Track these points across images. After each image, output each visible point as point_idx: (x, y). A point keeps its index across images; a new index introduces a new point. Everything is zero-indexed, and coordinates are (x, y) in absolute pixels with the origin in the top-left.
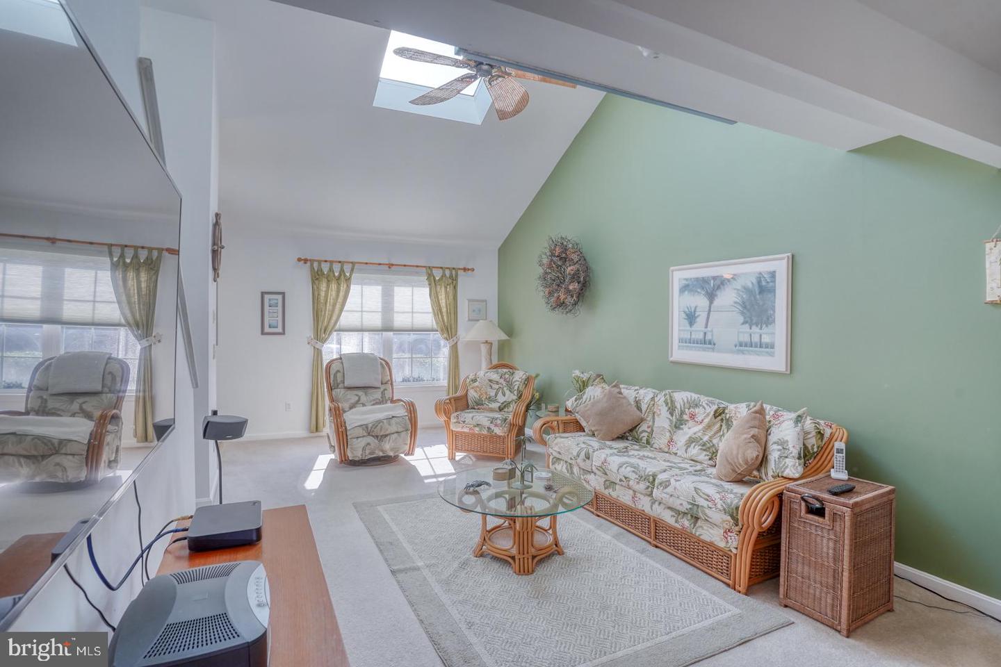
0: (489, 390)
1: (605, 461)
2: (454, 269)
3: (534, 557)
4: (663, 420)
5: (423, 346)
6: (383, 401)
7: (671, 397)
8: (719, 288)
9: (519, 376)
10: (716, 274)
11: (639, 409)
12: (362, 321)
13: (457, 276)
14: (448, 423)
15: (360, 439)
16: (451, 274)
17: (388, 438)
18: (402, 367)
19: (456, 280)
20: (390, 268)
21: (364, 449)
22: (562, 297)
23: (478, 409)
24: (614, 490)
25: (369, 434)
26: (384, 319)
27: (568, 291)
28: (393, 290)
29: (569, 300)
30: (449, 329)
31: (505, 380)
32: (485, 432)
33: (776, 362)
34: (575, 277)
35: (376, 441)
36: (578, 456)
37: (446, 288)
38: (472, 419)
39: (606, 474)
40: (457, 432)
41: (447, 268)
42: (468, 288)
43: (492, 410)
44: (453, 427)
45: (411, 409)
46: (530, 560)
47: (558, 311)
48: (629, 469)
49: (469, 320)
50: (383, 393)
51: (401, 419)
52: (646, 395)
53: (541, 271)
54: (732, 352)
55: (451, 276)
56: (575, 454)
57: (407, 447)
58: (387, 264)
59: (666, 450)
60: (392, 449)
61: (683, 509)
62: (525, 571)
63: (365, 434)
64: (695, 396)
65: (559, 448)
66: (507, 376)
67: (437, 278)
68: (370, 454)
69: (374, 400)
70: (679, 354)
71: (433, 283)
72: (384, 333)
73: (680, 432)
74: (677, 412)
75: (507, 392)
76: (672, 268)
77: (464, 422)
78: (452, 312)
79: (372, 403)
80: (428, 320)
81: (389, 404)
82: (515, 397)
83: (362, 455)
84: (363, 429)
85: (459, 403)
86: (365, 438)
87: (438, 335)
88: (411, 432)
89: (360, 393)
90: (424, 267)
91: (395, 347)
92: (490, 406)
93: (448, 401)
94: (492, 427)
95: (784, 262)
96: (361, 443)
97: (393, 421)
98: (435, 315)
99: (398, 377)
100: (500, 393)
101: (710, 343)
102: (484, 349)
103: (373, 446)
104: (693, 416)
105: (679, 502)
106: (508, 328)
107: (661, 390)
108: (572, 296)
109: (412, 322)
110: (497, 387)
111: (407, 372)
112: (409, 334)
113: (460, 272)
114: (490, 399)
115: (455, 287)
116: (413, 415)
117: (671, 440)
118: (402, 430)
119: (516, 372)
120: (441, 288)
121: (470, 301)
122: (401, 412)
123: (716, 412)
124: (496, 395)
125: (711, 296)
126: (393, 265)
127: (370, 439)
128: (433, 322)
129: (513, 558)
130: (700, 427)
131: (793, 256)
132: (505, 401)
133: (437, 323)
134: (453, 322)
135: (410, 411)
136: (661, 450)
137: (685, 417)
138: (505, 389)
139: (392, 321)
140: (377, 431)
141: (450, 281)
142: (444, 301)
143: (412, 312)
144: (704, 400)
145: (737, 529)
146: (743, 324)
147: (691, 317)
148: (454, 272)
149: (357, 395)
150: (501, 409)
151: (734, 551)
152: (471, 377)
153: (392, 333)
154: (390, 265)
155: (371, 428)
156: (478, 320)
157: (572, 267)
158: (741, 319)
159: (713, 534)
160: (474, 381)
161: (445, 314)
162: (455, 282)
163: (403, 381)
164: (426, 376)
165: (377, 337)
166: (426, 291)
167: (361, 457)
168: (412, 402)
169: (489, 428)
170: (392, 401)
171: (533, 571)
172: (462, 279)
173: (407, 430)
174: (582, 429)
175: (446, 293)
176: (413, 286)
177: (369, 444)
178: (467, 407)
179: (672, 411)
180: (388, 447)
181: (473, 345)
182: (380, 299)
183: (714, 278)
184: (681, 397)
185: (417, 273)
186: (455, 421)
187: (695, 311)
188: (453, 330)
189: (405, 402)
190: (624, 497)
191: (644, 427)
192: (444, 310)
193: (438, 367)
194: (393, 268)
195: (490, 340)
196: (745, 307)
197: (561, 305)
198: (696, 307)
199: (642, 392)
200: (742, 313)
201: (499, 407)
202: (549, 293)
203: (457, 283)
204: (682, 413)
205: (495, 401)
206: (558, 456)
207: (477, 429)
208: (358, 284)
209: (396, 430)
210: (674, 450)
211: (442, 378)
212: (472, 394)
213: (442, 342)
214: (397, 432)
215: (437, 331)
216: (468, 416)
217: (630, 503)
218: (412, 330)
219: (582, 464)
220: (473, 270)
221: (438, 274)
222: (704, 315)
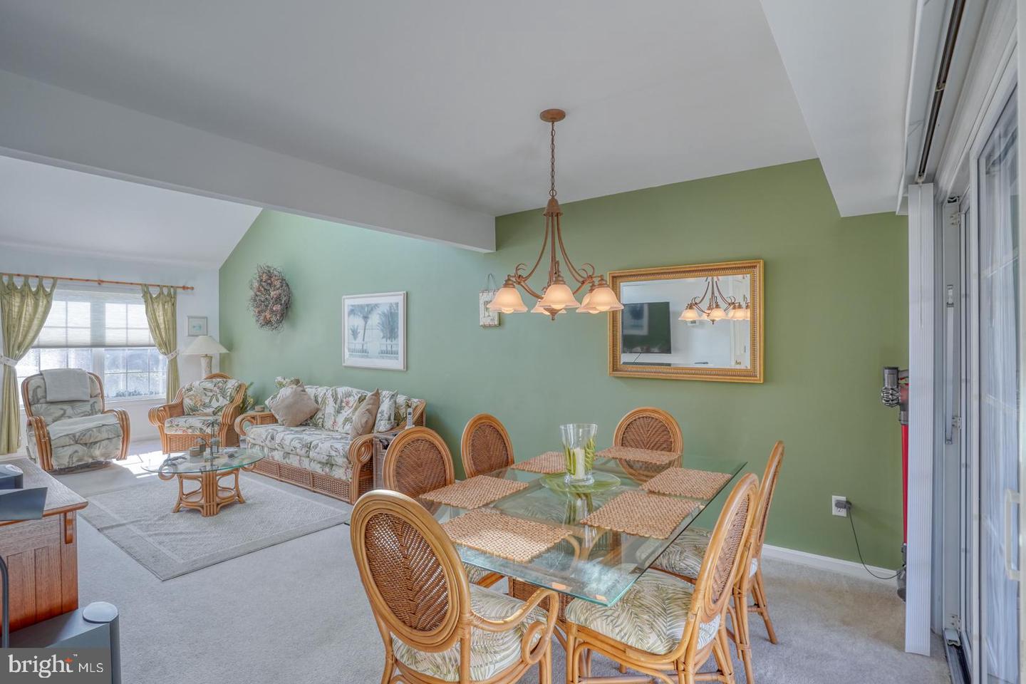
0: (204, 397)
1: (283, 439)
2: (172, 287)
3: (218, 505)
4: (330, 408)
5: (140, 362)
6: (92, 413)
7: (336, 391)
8: (370, 312)
9: (232, 384)
10: (369, 303)
11: (317, 402)
12: (67, 337)
13: (175, 293)
14: (161, 429)
15: (66, 448)
16: (169, 291)
17: (98, 445)
18: (116, 382)
19: (175, 298)
20: (99, 284)
21: (71, 457)
22: (268, 316)
23: (194, 415)
24: (289, 458)
25: (77, 443)
26: (93, 335)
27: (272, 312)
28: (104, 307)
29: (274, 319)
30: (167, 343)
31: (219, 388)
32: (198, 433)
33: (398, 364)
34: (278, 299)
35: (86, 449)
36: (266, 439)
37: (164, 305)
38: (185, 422)
39: (283, 448)
40: (172, 435)
41: (164, 286)
42: (187, 307)
43: (207, 415)
44: (167, 432)
45: (124, 418)
46: (215, 507)
47: (266, 328)
48: (297, 441)
49: (189, 335)
50: (92, 406)
51: (111, 427)
52: (321, 391)
53: (252, 293)
54: (377, 358)
55: (169, 294)
56: (264, 437)
57: (119, 452)
58: (96, 281)
59: (332, 429)
60: (103, 455)
61: (324, 461)
62: (210, 514)
63: (72, 443)
64: (350, 389)
65: (254, 435)
66: (220, 384)
67: (154, 296)
68: (78, 461)
69: (82, 413)
70: (349, 360)
71: (149, 300)
72: (94, 349)
73: (341, 415)
74: (339, 401)
75: (221, 399)
76: (344, 297)
77: (178, 425)
78: (171, 327)
79: (82, 414)
80: (145, 335)
81: (100, 415)
82: (228, 402)
83: (69, 462)
84: (70, 438)
85: (175, 410)
86: (72, 446)
87: (155, 350)
88: (123, 437)
89: (65, 407)
90: (141, 284)
91: (107, 363)
92: (205, 411)
93: (162, 408)
94: (205, 428)
95: (402, 297)
96: (69, 451)
97: (104, 429)
98: (152, 331)
99: (110, 391)
100: (214, 399)
101: (366, 352)
102: (204, 362)
103: (80, 453)
104: (347, 403)
105: (322, 456)
106: (228, 342)
107: (331, 387)
108: (276, 315)
109: (127, 337)
110: (211, 394)
111: (121, 387)
112: (124, 350)
113: (179, 291)
114: (205, 405)
115: (173, 304)
116: (125, 423)
117: (335, 422)
118: (114, 436)
119: (230, 381)
120: (158, 306)
121: (189, 317)
122: (112, 420)
123: (359, 398)
124: (210, 402)
125: (366, 318)
126: (103, 281)
127: (78, 447)
128: (150, 338)
129: (202, 507)
130: (351, 410)
131: (407, 293)
132: (219, 407)
133: (155, 339)
134: (171, 337)
135: (122, 418)
136: (329, 430)
137: (344, 404)
138: (219, 396)
139: (103, 336)
140: (86, 439)
141: (168, 299)
142: (162, 318)
143: (127, 328)
144: (355, 390)
145: (350, 466)
146: (383, 338)
147: (355, 333)
148: (172, 290)
149: (62, 409)
150: (214, 413)
151: (350, 480)
152: (187, 386)
153: (103, 349)
154: (100, 282)
155: (79, 436)
156: (197, 336)
157: (275, 292)
158: (382, 335)
159: (340, 474)
160: (190, 390)
161: (163, 331)
162: (173, 300)
163: (117, 396)
164: (143, 390)
165: (85, 353)
166: (143, 308)
167: (67, 464)
168: (124, 412)
169: (201, 429)
170: (103, 412)
171: (217, 514)
172: (181, 297)
173: (118, 436)
174: (276, 421)
175: (164, 309)
176: (127, 303)
177: (76, 452)
178: (183, 413)
179: (335, 401)
180: (97, 453)
181: (193, 359)
182: (88, 315)
183: (368, 305)
184: (341, 391)
185: (132, 291)
186: (169, 425)
187: (357, 329)
188: (172, 346)
189: (116, 412)
190: (294, 462)
191: (320, 415)
192: (162, 326)
193: (157, 381)
194: (104, 285)
195: (209, 353)
196: (383, 326)
197: (268, 323)
198: (358, 326)
199: (319, 389)
200: (382, 330)
201: (213, 412)
202: (259, 312)
203: (175, 301)
204: (342, 402)
205: (210, 406)
206: (254, 442)
207: (190, 430)
208: (62, 300)
209: (107, 437)
210: (337, 428)
211: (161, 391)
212: (187, 402)
213: (161, 357)
214: (108, 439)
215: (154, 346)
216: (181, 421)
217: (298, 466)
218: (127, 346)
219: (269, 444)
220: (192, 288)
221: (155, 292)
222: (362, 332)
